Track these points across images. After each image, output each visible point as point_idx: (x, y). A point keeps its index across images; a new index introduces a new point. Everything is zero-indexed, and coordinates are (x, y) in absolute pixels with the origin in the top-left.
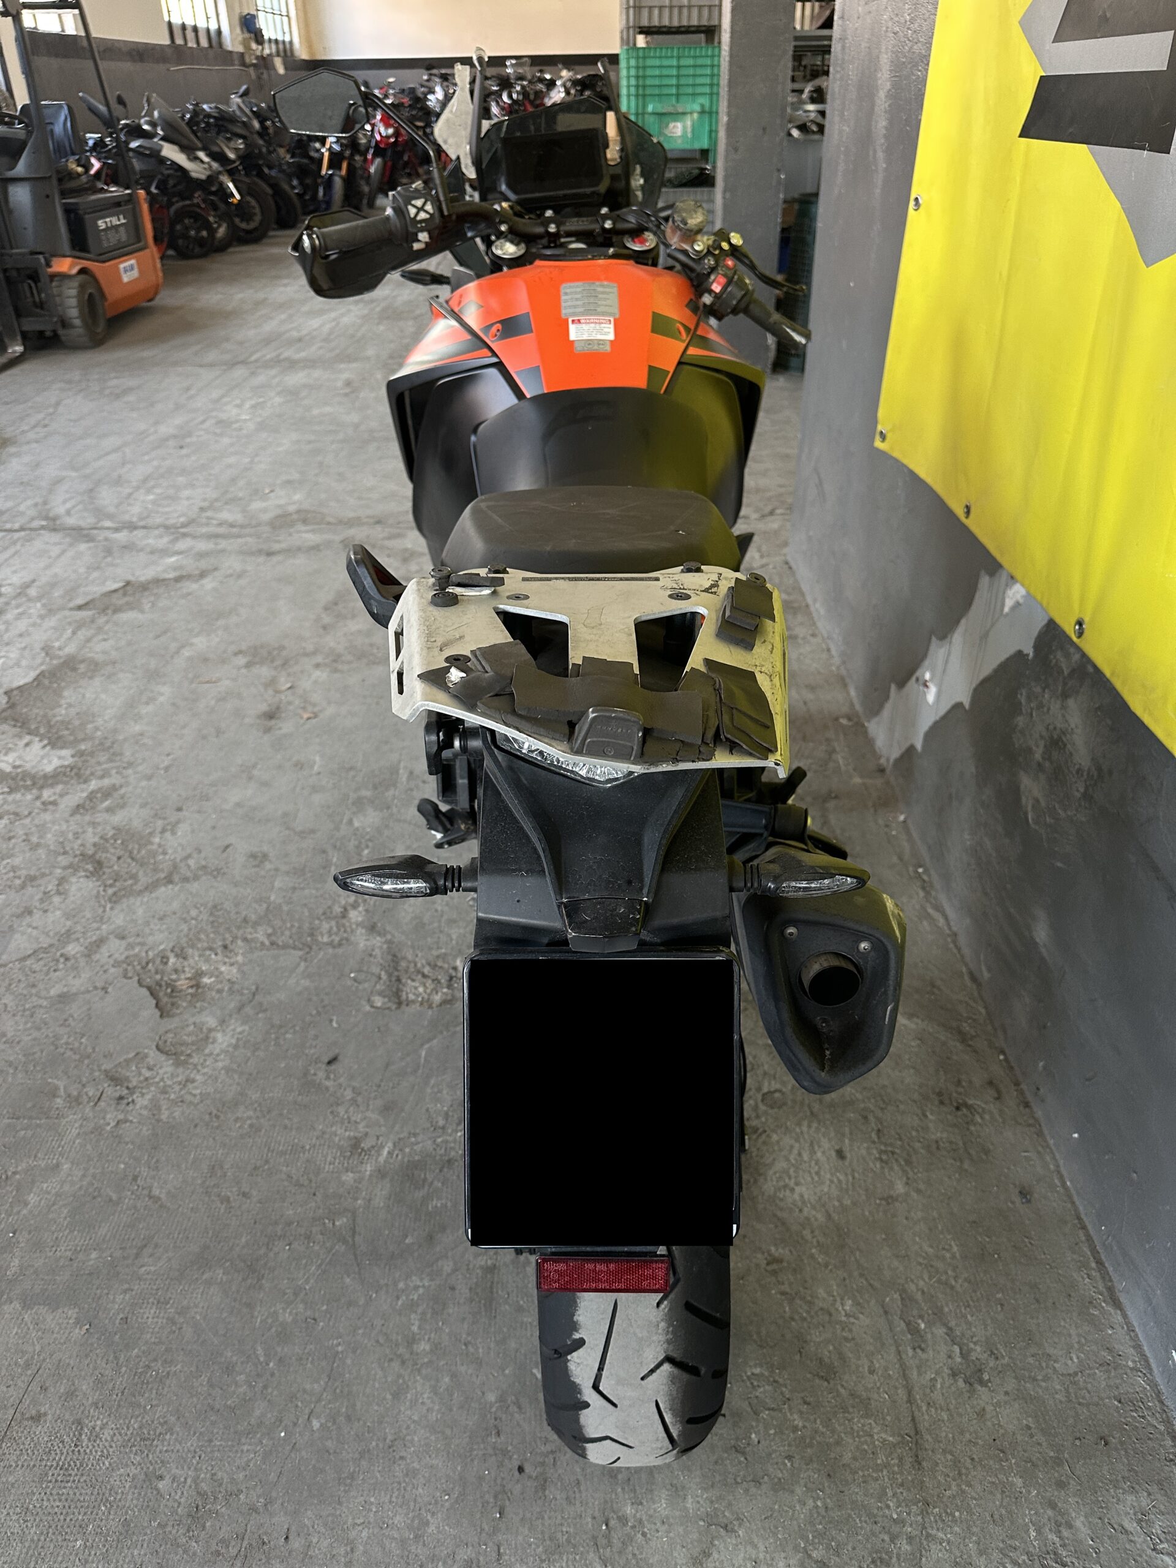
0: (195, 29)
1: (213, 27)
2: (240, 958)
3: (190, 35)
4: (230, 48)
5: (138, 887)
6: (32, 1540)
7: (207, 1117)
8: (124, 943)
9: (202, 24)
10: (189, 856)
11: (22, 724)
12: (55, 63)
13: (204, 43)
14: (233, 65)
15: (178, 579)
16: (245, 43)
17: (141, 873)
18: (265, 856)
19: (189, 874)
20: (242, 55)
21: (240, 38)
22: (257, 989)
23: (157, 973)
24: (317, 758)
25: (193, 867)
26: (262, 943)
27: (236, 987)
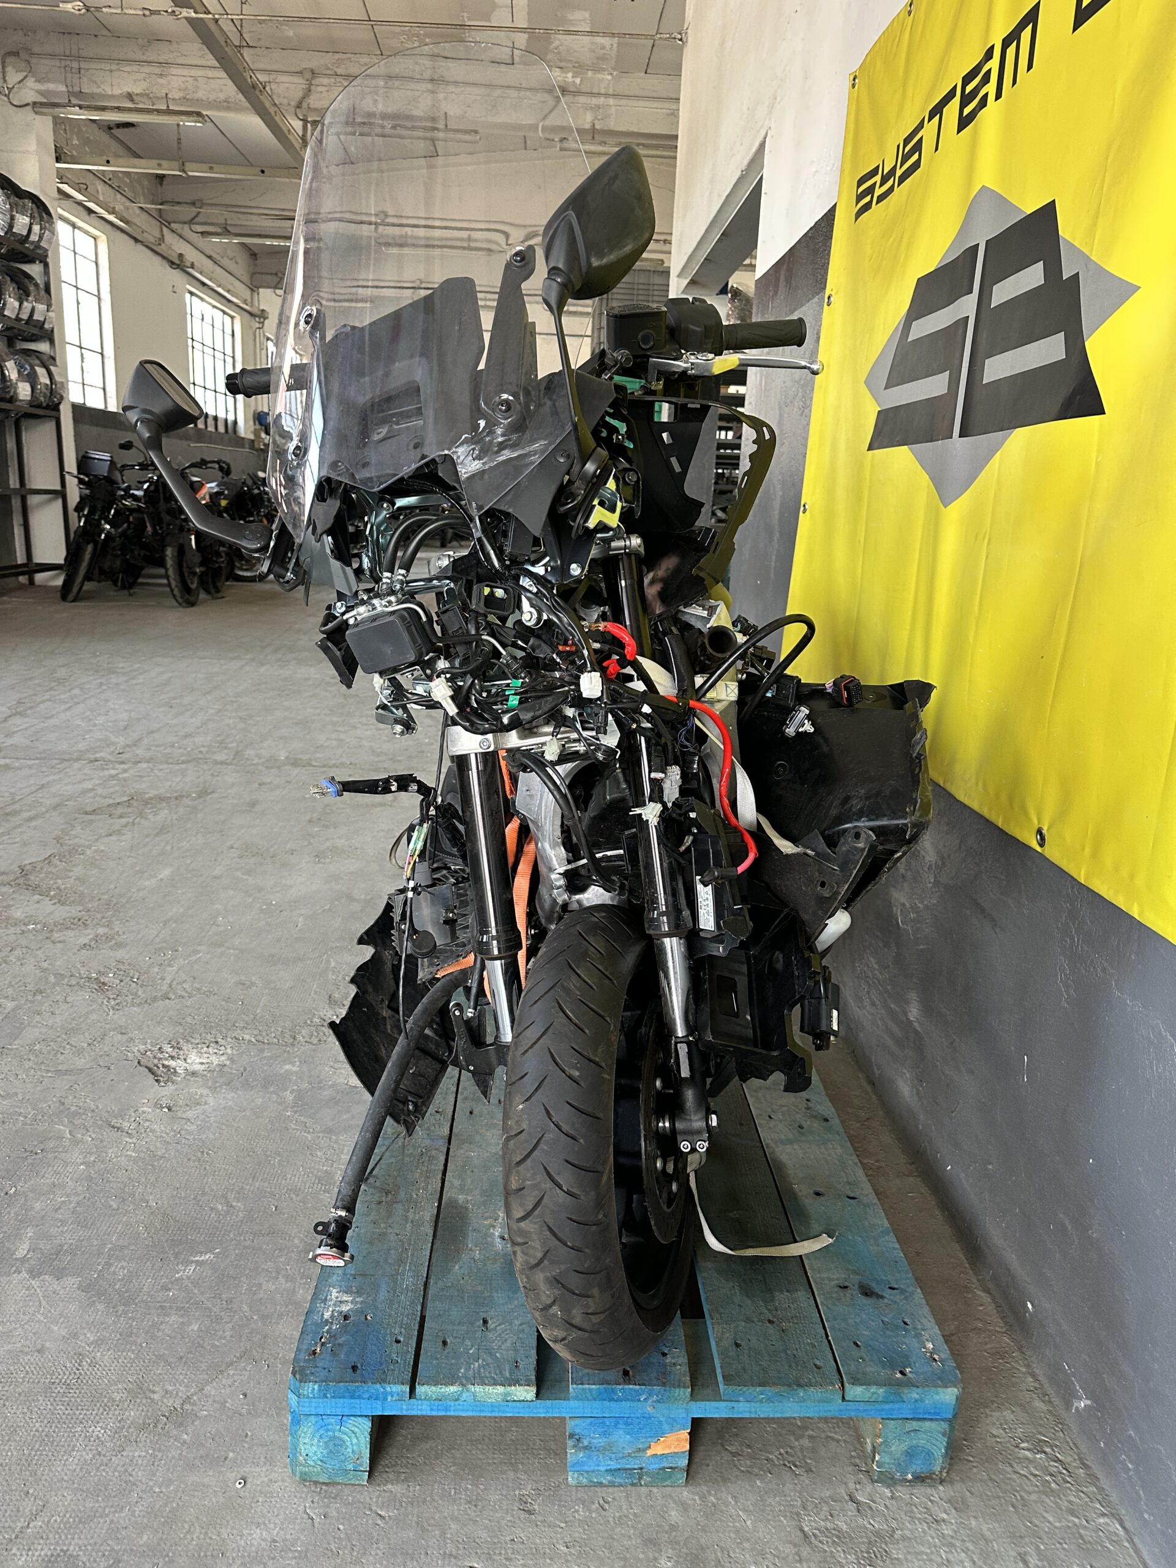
0: (216, 418)
1: (231, 418)
2: (229, 1051)
3: (210, 421)
4: (243, 435)
5: (137, 1001)
6: (37, 1431)
7: (199, 1154)
8: (125, 1037)
9: (221, 415)
10: (185, 981)
11: (35, 889)
12: (95, 430)
13: (221, 429)
14: (243, 447)
15: (176, 798)
16: (256, 433)
17: (140, 993)
18: (253, 984)
19: (184, 994)
20: (253, 441)
21: (252, 429)
22: (245, 1070)
23: (155, 1057)
24: (301, 919)
25: (189, 990)
26: (250, 1041)
27: (225, 1069)
